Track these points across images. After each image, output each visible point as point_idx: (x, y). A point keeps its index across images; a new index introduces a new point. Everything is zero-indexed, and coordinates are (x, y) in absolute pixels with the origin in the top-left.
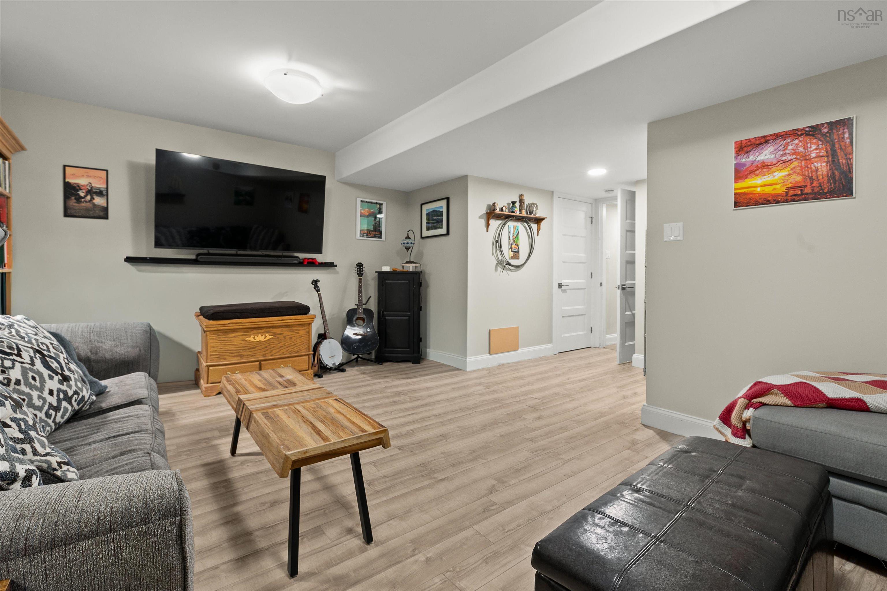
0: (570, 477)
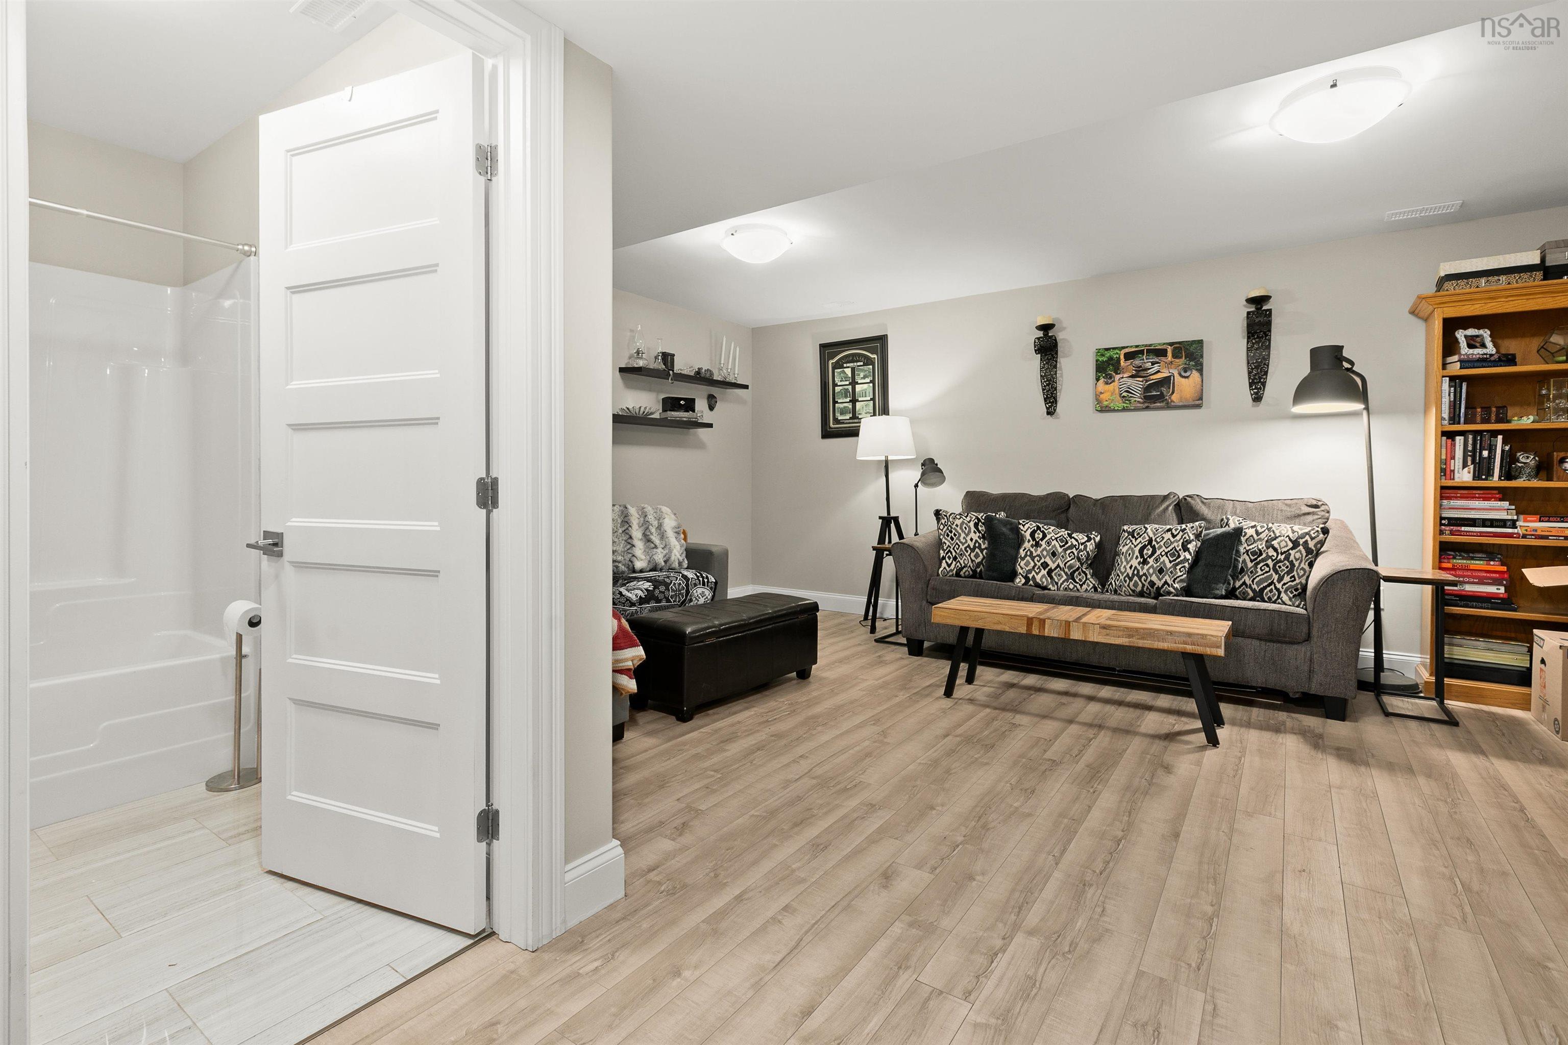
0: (801, 756)
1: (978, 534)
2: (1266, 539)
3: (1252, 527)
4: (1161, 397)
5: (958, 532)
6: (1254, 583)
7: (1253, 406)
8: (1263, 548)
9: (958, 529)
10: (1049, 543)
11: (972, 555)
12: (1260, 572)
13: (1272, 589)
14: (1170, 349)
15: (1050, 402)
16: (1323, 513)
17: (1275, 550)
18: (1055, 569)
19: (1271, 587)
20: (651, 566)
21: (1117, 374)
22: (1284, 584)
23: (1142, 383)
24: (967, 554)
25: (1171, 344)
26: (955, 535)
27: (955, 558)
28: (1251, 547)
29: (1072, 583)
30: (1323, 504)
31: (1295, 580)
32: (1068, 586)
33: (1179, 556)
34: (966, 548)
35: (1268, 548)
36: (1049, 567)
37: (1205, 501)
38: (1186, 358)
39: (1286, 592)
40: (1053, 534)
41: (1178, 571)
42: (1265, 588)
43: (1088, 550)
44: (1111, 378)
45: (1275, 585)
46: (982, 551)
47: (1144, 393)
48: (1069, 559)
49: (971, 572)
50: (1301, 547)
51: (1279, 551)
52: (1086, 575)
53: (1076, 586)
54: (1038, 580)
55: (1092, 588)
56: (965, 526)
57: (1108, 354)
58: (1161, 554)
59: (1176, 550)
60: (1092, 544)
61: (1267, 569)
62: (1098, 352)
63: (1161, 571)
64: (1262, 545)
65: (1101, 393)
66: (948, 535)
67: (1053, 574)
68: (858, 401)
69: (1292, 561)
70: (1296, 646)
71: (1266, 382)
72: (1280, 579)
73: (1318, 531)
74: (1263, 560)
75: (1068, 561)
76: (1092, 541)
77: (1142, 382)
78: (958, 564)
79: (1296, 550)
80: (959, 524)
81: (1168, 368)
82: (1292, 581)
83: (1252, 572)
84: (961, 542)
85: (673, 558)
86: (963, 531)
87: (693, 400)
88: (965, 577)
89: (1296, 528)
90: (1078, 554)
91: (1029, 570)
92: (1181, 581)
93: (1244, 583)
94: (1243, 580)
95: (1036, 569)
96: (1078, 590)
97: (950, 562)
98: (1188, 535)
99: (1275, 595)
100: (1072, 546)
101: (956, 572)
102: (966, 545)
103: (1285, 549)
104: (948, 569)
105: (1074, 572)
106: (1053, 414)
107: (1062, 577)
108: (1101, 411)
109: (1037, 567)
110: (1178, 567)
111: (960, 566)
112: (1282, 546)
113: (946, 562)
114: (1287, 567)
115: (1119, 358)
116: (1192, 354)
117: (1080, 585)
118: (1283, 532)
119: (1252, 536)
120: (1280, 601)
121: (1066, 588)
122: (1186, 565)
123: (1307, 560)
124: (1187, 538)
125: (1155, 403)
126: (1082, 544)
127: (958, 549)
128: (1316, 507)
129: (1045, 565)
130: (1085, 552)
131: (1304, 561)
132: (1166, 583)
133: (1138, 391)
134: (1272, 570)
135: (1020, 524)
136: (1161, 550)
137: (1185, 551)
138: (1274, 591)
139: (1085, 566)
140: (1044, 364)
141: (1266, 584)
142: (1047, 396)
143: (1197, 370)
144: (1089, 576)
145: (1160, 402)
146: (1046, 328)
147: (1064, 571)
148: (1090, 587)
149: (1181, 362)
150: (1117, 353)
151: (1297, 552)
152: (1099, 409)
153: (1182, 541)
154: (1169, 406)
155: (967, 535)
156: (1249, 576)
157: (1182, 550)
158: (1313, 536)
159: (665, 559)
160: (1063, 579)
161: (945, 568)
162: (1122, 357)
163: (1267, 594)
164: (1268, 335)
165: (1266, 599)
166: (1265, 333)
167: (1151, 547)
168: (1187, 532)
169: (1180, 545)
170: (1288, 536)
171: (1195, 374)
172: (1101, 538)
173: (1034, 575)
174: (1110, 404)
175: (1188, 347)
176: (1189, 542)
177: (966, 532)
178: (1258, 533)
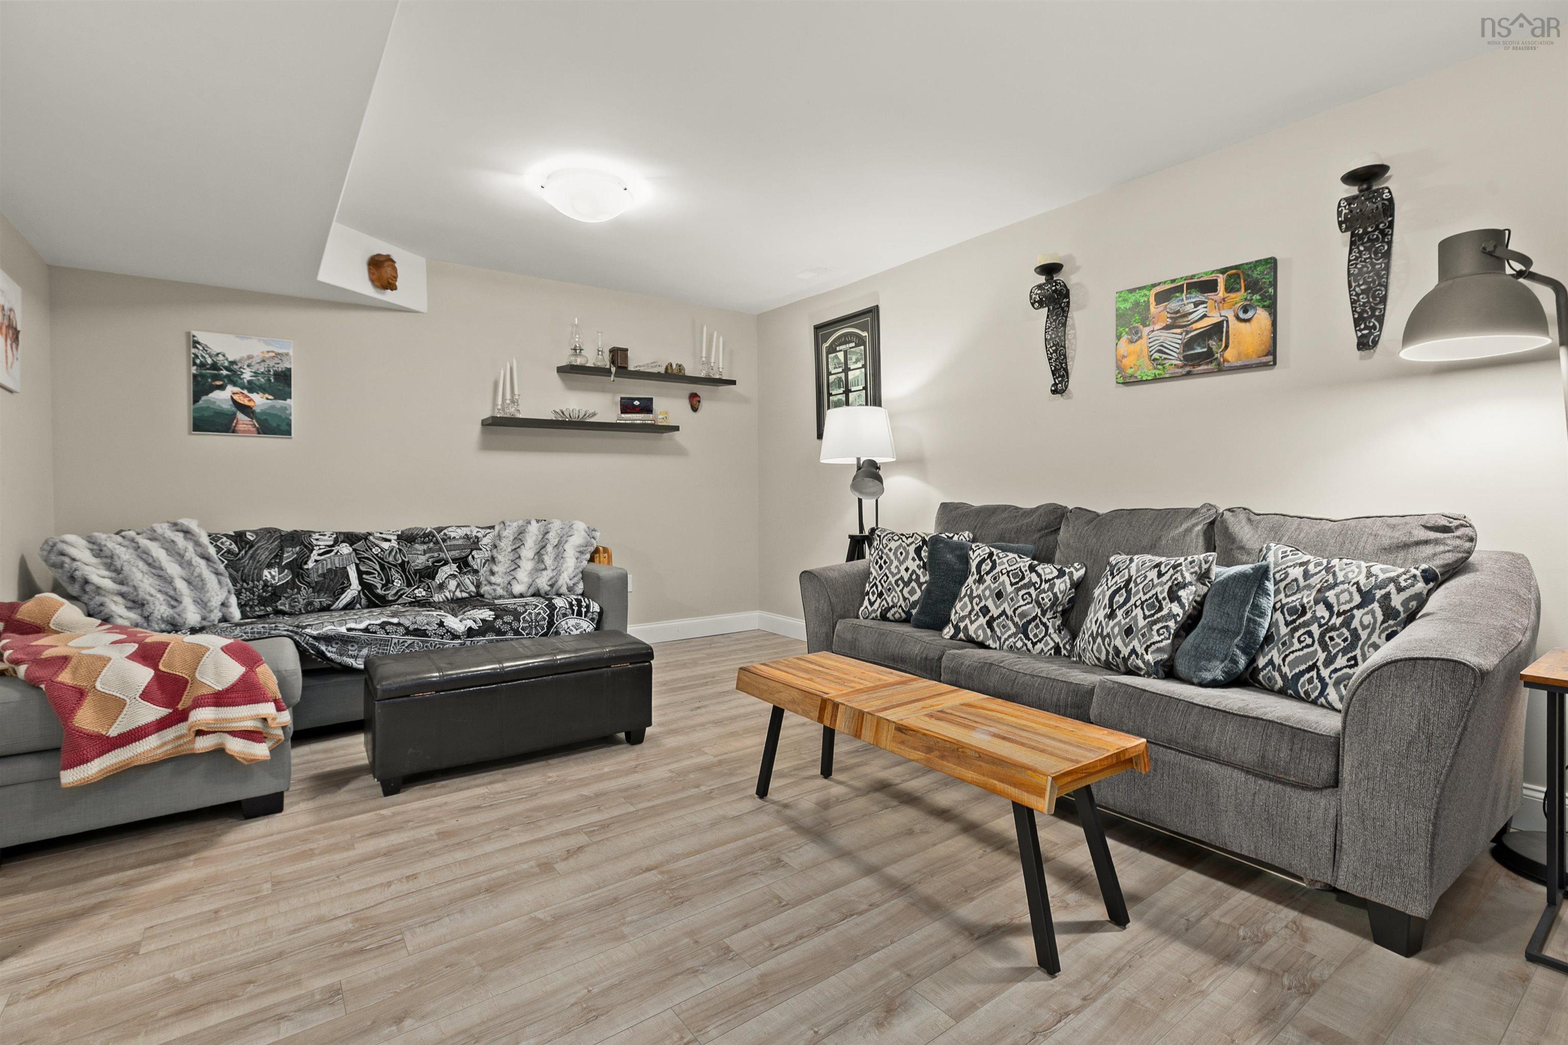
1: (917, 562)
2: (1319, 586)
3: (1301, 564)
4: (1209, 356)
5: (889, 558)
6: (1286, 663)
7: (1362, 358)
8: (1308, 603)
9: (891, 554)
10: (995, 579)
11: (906, 591)
12: (1297, 646)
13: (1312, 677)
14: (1221, 280)
15: (1060, 376)
16: (1458, 542)
17: (1329, 607)
18: (999, 617)
19: (1311, 674)
20: (531, 591)
21: (1145, 325)
22: (1336, 671)
23: (1180, 337)
24: (898, 590)
25: (1223, 271)
26: (885, 562)
27: (880, 595)
28: (1290, 599)
29: (1022, 640)
30: (1462, 526)
31: (1356, 664)
32: (1015, 643)
33: (1161, 609)
34: (896, 582)
35: (1316, 602)
36: (990, 614)
37: (1253, 517)
38: (1246, 290)
39: (1337, 684)
40: (1006, 565)
41: (1154, 633)
42: (1302, 673)
43: (1056, 590)
44: (1137, 333)
45: (1318, 670)
46: (920, 585)
47: (1184, 351)
48: (1022, 603)
49: (903, 615)
50: (1376, 606)
51: (1336, 609)
52: (1047, 628)
53: (1026, 645)
54: (971, 632)
55: (1051, 649)
56: (901, 550)
57: (1132, 298)
58: (1135, 604)
59: (1157, 598)
60: (1065, 581)
61: (1309, 641)
62: (1120, 297)
63: (1129, 631)
64: (1307, 597)
65: (1124, 357)
66: (877, 563)
67: (995, 624)
68: (851, 391)
69: (1356, 629)
70: (1309, 795)
71: (1383, 315)
72: (1329, 661)
73: (1415, 576)
74: (1306, 624)
75: (1020, 607)
76: (1067, 577)
77: (1181, 334)
78: (884, 602)
79: (1366, 609)
80: (893, 549)
81: (1219, 309)
82: (1351, 667)
83: (1284, 644)
84: (891, 573)
85: (560, 583)
86: (896, 557)
87: (650, 400)
88: (896, 621)
89: (1377, 569)
90: (1037, 596)
91: (963, 617)
92: (1159, 650)
93: (1271, 662)
94: (1269, 657)
95: (972, 616)
96: (1029, 650)
97: (873, 599)
98: (1182, 575)
99: (1317, 688)
100: (1031, 584)
101: (881, 613)
102: (898, 577)
103: (1347, 607)
104: (870, 609)
105: (1029, 622)
106: (1064, 391)
107: (1009, 629)
108: (1125, 383)
109: (975, 612)
110: (1155, 628)
111: (886, 605)
112: (1342, 600)
113: (869, 599)
114: (1345, 640)
115: (1149, 301)
116: (1256, 282)
117: (1032, 643)
118: (1350, 575)
119: (1296, 580)
120: (1322, 700)
121: (1011, 647)
122: (1172, 624)
123: (1386, 629)
124: (1180, 579)
125: (1200, 365)
126: (1046, 582)
127: (885, 582)
128: (1445, 529)
129: (985, 610)
130: (1050, 593)
131: (1377, 631)
132: (1133, 651)
133: (1175, 350)
134: (1316, 642)
135: (971, 549)
136: (1137, 597)
137: (1172, 601)
138: (1316, 681)
139: (1049, 615)
140: (1051, 323)
141: (1303, 667)
142: (1055, 367)
143: (1264, 307)
144: (1051, 630)
145: (1207, 364)
146: (1050, 270)
147: (1012, 620)
148: (1049, 647)
149: (1240, 297)
150: (1145, 295)
151: (1367, 613)
152: (1121, 380)
153: (1170, 583)
154: (1221, 369)
155: (901, 563)
156: (1279, 650)
157: (1167, 599)
158: (1403, 584)
159: (550, 583)
160: (1009, 633)
161: (866, 607)
162: (1152, 300)
163: (1303, 686)
164: (1387, 235)
165: (1303, 695)
166: (1382, 232)
167: (1126, 591)
168: (1181, 570)
169: (1166, 590)
170: (1357, 583)
171: (1261, 316)
172: (1086, 572)
173: (966, 625)
174: (1136, 372)
175: (1250, 272)
176: (1183, 586)
177: (902, 558)
178: (1306, 575)
